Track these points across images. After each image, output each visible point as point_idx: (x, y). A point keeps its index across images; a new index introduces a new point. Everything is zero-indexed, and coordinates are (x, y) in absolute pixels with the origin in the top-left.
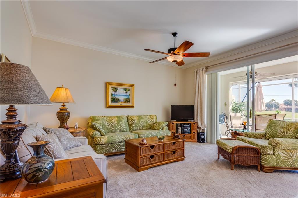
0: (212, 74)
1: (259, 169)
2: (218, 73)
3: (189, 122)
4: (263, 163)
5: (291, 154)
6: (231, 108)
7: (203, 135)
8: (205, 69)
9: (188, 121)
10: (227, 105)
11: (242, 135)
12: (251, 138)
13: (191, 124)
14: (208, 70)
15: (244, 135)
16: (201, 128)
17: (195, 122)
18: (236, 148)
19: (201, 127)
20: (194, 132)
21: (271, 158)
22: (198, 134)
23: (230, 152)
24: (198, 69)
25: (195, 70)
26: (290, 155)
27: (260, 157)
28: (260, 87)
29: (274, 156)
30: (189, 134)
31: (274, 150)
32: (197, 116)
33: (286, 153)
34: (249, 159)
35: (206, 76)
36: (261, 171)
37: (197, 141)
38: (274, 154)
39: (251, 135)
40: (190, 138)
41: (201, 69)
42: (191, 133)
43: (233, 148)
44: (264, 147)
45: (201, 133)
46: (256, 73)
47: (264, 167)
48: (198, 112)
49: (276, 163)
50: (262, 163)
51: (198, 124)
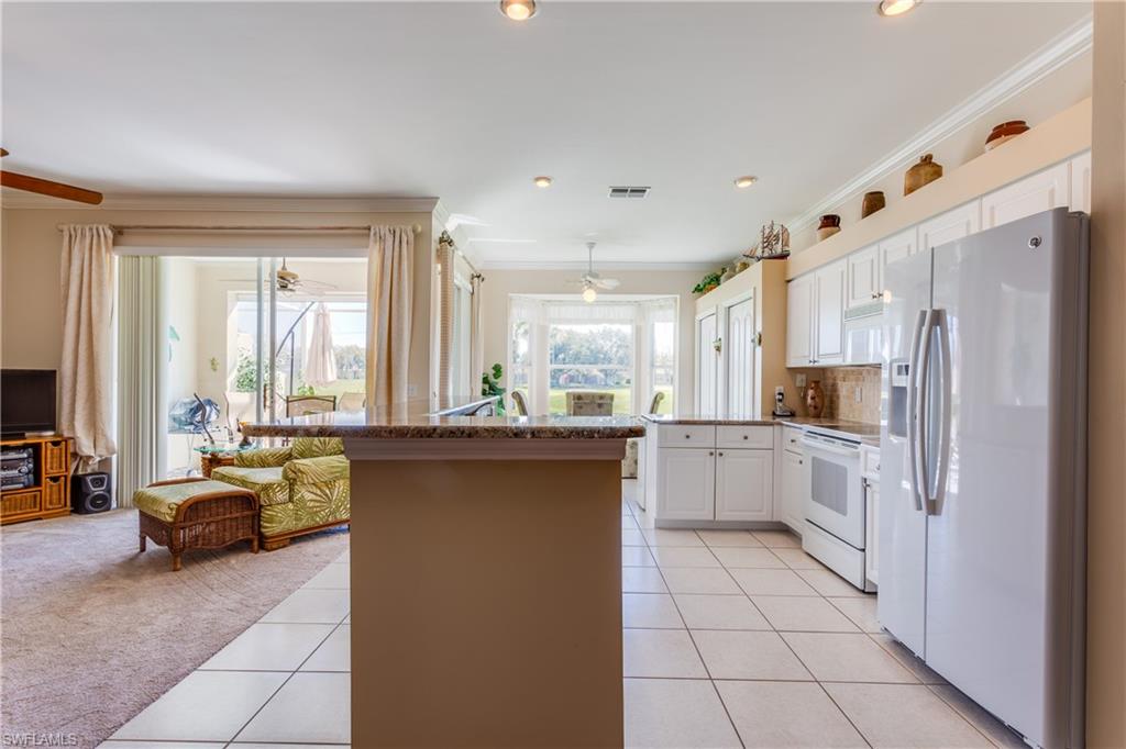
0: (141, 259)
1: (256, 548)
2: (163, 258)
3: (31, 438)
4: (266, 527)
5: (328, 491)
6: (232, 377)
7: (99, 482)
8: (110, 234)
9: (23, 434)
10: (218, 367)
11: (230, 463)
12: (253, 467)
13: (37, 448)
14: (122, 239)
15: (236, 462)
16: (90, 457)
17: (61, 436)
18: (190, 502)
19: (93, 454)
20: (55, 479)
21: (284, 510)
22: (78, 482)
23: (169, 519)
24: (79, 227)
25: (65, 228)
26: (326, 495)
27: (259, 516)
28: (325, 315)
29: (291, 506)
30: (26, 487)
31: (291, 490)
32: (73, 411)
33: (319, 492)
34: (227, 527)
35: (114, 264)
36: (261, 551)
37: (72, 511)
38: (291, 499)
39: (253, 460)
40: (36, 502)
41: (91, 229)
42: (38, 482)
43: (179, 506)
44: (267, 487)
45: (89, 479)
46: (294, 277)
47: (267, 538)
48: (78, 398)
49: (296, 519)
50: (263, 530)
51: (75, 443)
